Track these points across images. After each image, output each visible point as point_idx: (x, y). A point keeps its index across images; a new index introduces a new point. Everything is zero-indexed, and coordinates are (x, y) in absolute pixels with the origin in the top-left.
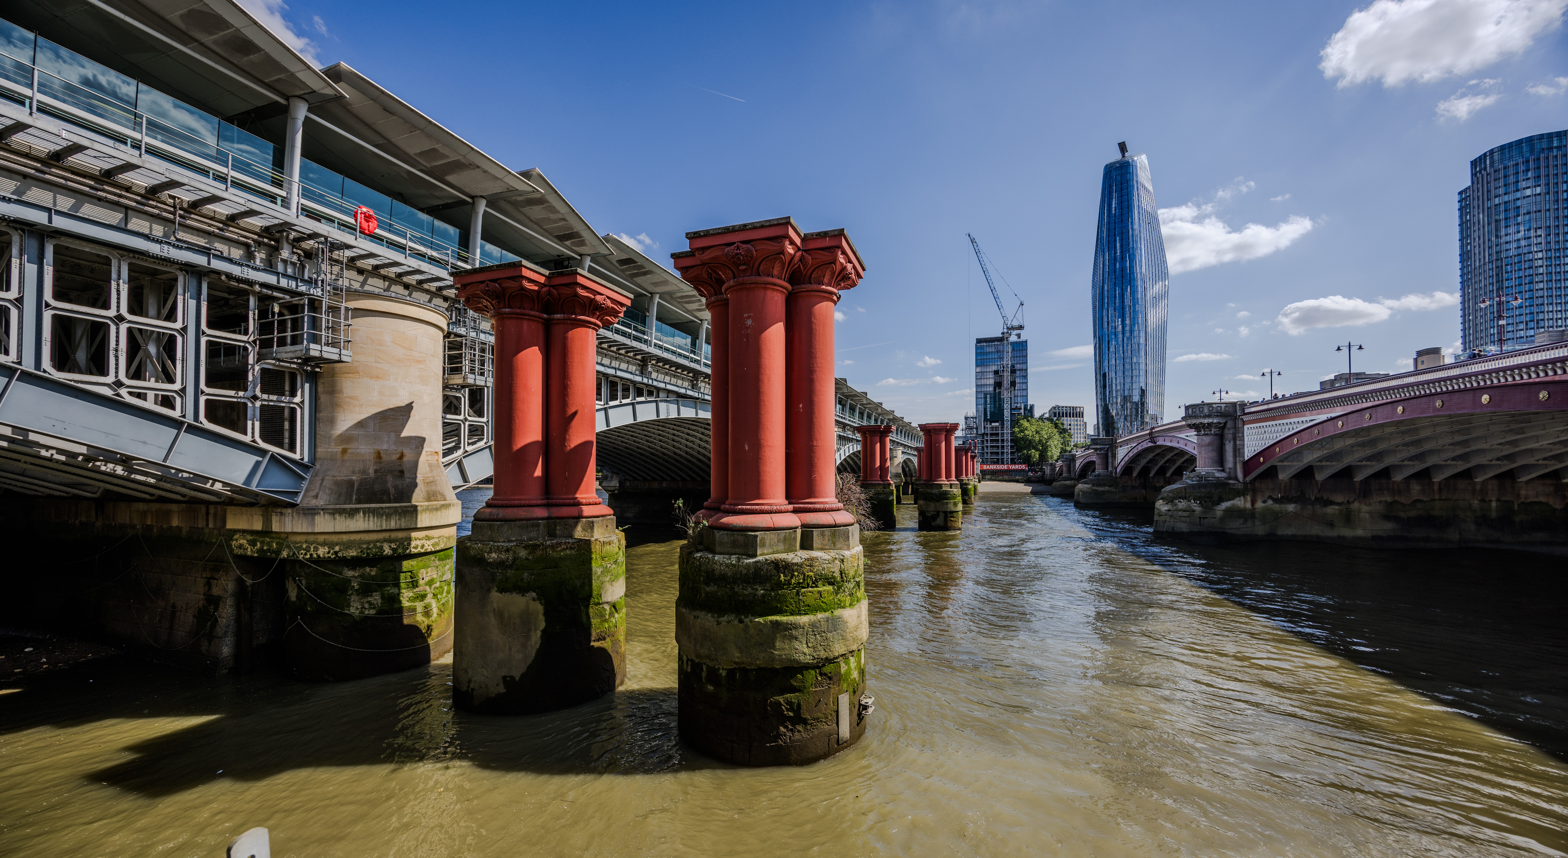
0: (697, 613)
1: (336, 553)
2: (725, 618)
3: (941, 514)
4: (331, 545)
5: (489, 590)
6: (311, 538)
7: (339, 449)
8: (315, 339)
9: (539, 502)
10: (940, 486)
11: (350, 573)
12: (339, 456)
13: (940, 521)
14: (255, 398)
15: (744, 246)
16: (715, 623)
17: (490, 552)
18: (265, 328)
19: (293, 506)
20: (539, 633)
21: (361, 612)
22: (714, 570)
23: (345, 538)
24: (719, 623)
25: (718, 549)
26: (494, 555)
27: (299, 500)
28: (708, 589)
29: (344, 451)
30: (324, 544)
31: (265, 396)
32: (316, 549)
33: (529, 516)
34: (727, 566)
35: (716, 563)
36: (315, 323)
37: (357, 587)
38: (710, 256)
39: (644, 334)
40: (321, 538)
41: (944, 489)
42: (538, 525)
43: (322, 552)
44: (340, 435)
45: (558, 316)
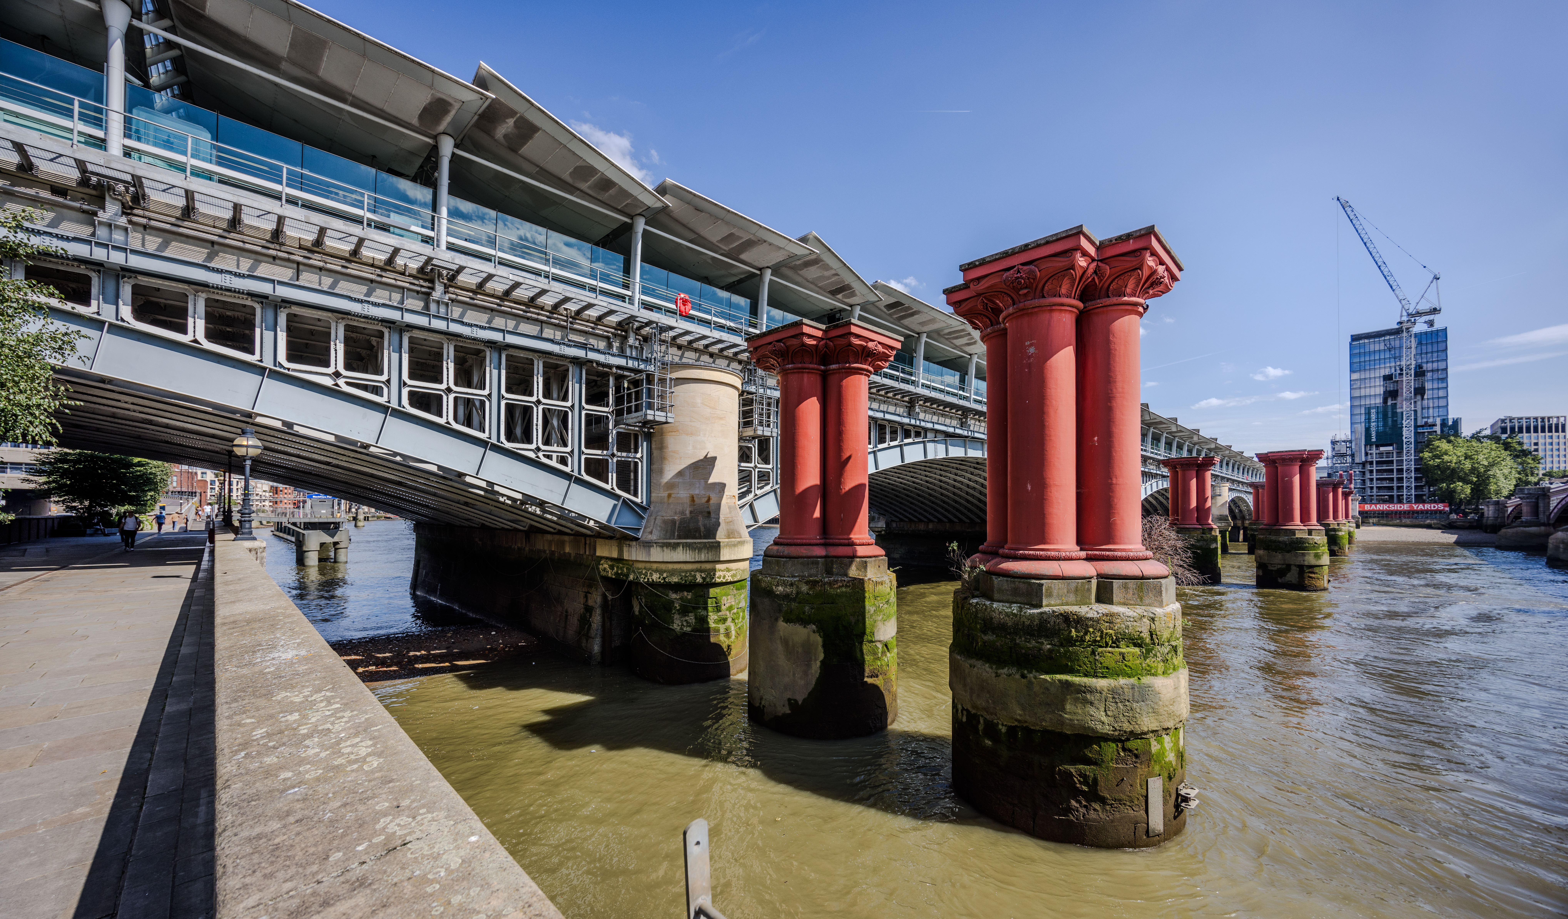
0: (973, 661)
1: (664, 578)
2: (1005, 670)
3: (1293, 568)
4: (661, 572)
5: (776, 620)
6: (648, 565)
7: (665, 494)
8: (650, 406)
9: (818, 541)
10: (1293, 532)
11: (673, 596)
12: (666, 500)
13: (1292, 576)
14: (613, 455)
15: (1025, 268)
16: (994, 675)
17: (777, 585)
18: (619, 401)
19: (637, 539)
20: (818, 664)
21: (681, 629)
22: (992, 618)
23: (670, 566)
24: (997, 675)
25: (996, 596)
26: (780, 588)
27: (640, 535)
28: (986, 638)
29: (669, 496)
30: (656, 571)
31: (619, 454)
32: (651, 575)
33: (809, 554)
34: (1007, 614)
35: (994, 611)
36: (650, 393)
37: (678, 608)
38: (986, 285)
39: (912, 375)
40: (655, 566)
41: (1298, 535)
42: (817, 563)
43: (655, 577)
44: (667, 483)
45: (834, 366)
